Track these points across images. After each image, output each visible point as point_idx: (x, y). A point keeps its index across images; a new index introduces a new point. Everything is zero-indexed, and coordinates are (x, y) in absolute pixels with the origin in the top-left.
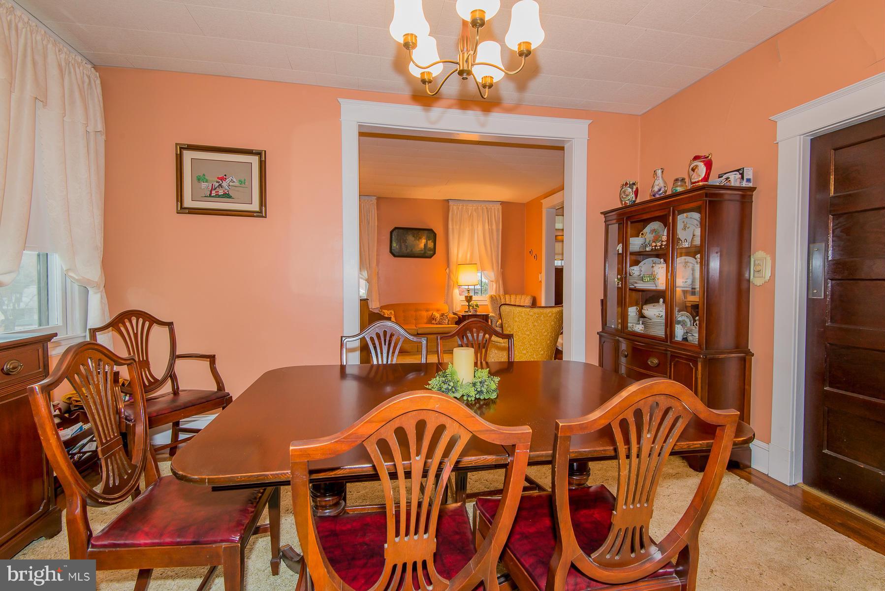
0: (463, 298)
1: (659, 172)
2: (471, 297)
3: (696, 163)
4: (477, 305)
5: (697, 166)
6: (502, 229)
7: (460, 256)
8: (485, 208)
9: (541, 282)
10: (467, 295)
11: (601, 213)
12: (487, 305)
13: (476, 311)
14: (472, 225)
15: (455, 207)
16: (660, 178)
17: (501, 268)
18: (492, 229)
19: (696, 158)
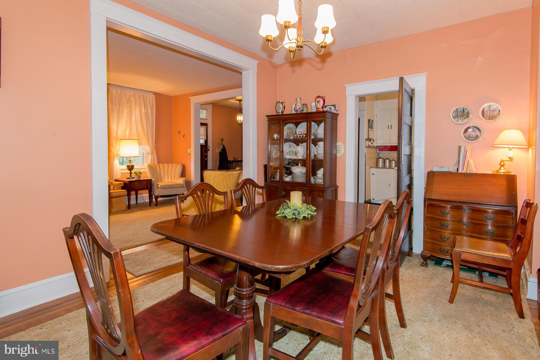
0: (125, 167)
1: (299, 100)
2: (133, 166)
3: (319, 99)
4: (140, 173)
5: (320, 101)
6: (156, 114)
7: (120, 132)
8: (141, 95)
9: (190, 154)
10: (128, 164)
11: (266, 116)
12: (146, 172)
13: (140, 177)
14: (131, 108)
15: (114, 91)
16: (299, 103)
17: (155, 143)
18: (148, 113)
19: (318, 97)
